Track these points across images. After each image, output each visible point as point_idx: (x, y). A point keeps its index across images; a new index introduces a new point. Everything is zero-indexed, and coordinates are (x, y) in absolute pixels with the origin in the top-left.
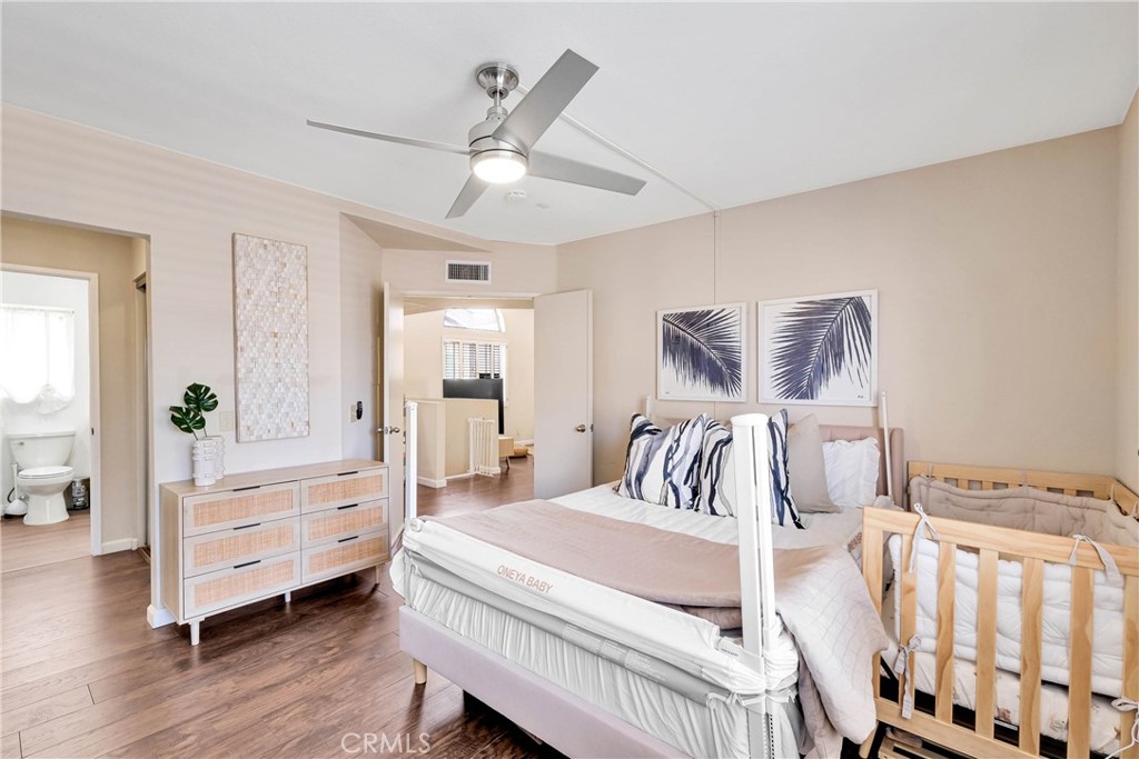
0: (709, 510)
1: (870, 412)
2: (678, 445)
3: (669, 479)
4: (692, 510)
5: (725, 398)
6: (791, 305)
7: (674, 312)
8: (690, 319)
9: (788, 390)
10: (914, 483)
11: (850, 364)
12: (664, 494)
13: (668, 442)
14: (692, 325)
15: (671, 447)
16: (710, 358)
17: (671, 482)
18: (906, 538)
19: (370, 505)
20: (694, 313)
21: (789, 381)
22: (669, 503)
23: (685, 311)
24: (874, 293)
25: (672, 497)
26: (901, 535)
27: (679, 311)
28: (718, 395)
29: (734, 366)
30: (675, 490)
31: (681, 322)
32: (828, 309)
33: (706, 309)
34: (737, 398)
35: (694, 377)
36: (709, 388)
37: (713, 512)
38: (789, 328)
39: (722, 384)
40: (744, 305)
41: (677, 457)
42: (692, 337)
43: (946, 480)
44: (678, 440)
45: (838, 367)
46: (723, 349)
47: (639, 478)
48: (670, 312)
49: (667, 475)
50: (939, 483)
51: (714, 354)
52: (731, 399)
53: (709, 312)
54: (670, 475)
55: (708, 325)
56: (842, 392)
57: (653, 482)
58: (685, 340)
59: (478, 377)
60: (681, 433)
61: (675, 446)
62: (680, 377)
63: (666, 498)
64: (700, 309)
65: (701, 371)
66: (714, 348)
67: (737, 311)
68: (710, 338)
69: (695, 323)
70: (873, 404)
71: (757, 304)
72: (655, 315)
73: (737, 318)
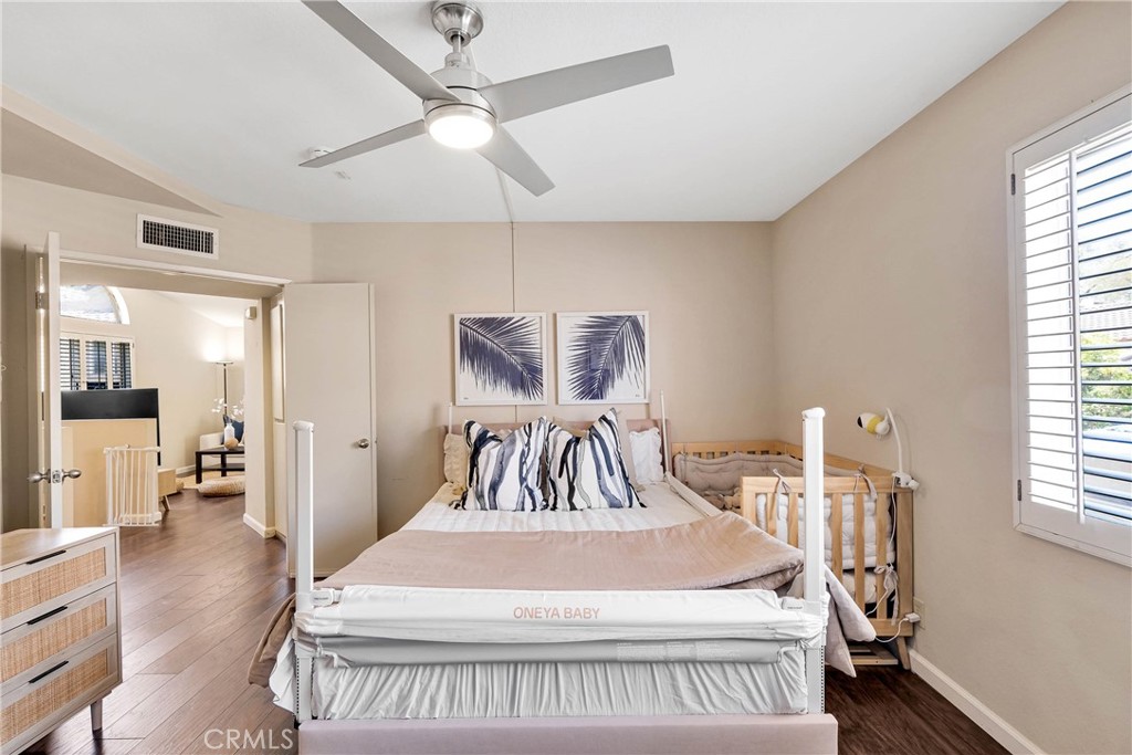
0: (568, 507)
1: (643, 408)
2: (529, 449)
3: (525, 484)
4: (548, 511)
5: (527, 401)
6: (584, 318)
7: (472, 316)
8: (488, 324)
9: (582, 392)
10: (677, 459)
11: (629, 369)
12: (521, 499)
13: (519, 447)
14: (491, 331)
15: (523, 451)
16: (511, 364)
17: (527, 487)
18: (770, 496)
19: (85, 603)
20: (494, 319)
21: (583, 384)
22: (526, 507)
23: (484, 316)
24: (646, 313)
25: (528, 501)
26: (766, 494)
27: (478, 316)
28: (519, 398)
29: (535, 372)
30: (531, 493)
31: (480, 326)
32: (612, 324)
33: (506, 316)
34: (538, 401)
35: (495, 382)
36: (511, 392)
37: (573, 508)
38: (581, 338)
39: (522, 387)
40: (544, 315)
41: (529, 461)
42: (491, 342)
43: (694, 454)
44: (528, 444)
45: (621, 372)
46: (523, 355)
47: (494, 487)
48: (468, 316)
49: (523, 480)
50: (691, 457)
51: (515, 360)
52: (533, 402)
53: (510, 319)
54: (525, 479)
55: (508, 331)
56: (625, 392)
57: (510, 490)
58: (484, 345)
59: (84, 388)
60: (529, 436)
61: (526, 449)
62: (479, 382)
63: (523, 503)
64: (500, 316)
65: (502, 377)
66: (515, 354)
67: (538, 320)
68: (511, 344)
69: (495, 328)
70: (646, 401)
71: (555, 315)
72: (452, 318)
73: (537, 326)
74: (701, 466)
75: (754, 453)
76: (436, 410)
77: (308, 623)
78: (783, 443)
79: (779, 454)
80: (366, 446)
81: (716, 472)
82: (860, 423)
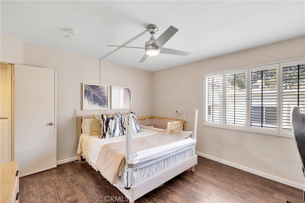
5: (103, 109)
7: (88, 84)
8: (93, 87)
11: (127, 101)
12: (120, 133)
18: (171, 125)
20: (95, 86)
22: (120, 135)
23: (92, 84)
24: (131, 88)
27: (90, 84)
28: (101, 108)
29: (106, 101)
31: (90, 87)
33: (98, 85)
34: (106, 109)
35: (94, 103)
36: (99, 106)
39: (102, 105)
40: (109, 86)
41: (120, 124)
42: (93, 92)
45: (125, 102)
46: (102, 96)
47: (114, 131)
49: (120, 128)
51: (100, 97)
53: (99, 86)
55: (99, 90)
60: (119, 118)
62: (90, 103)
64: (97, 85)
65: (96, 102)
66: (100, 96)
67: (107, 87)
68: (99, 93)
69: (95, 88)
70: (130, 108)
71: (111, 87)
72: (82, 84)
73: (107, 89)
74: (141, 122)
75: (149, 119)
76: (75, 112)
77: (134, 162)
78: (155, 117)
79: (154, 119)
80: (52, 125)
81: (143, 123)
82: (177, 112)
